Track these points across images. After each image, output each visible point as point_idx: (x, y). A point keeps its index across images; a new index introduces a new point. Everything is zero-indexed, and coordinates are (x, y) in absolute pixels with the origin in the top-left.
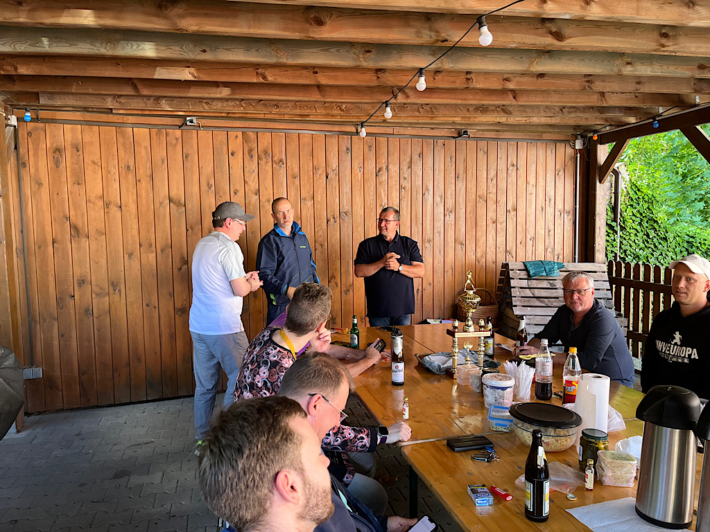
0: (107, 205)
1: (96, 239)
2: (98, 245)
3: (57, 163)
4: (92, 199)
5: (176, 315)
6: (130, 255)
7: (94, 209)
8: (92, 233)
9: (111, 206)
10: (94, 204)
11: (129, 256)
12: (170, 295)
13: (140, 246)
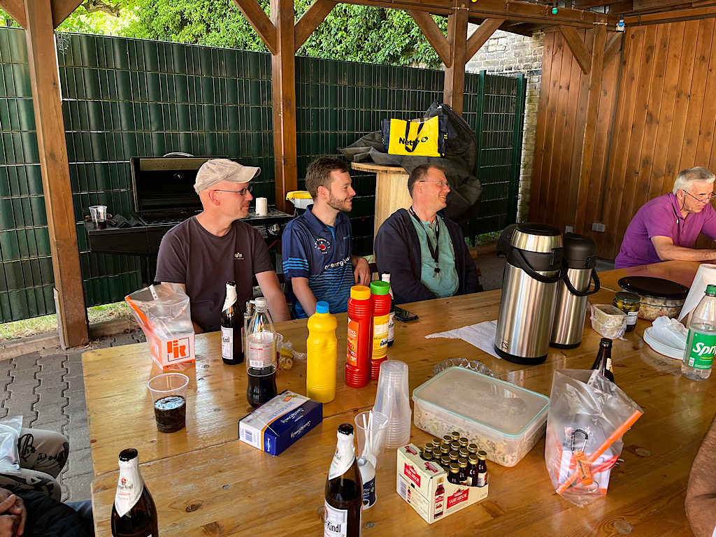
0: (678, 95)
1: (664, 125)
2: (664, 130)
3: (648, 59)
4: (668, 89)
7: (668, 98)
8: (662, 121)
9: (681, 96)
10: (668, 93)
11: (688, 143)
13: (700, 134)
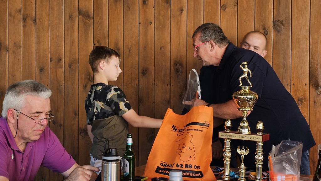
0: (24, 19)
1: (14, 52)
2: (15, 58)
4: (13, 12)
5: (80, 136)
6: (42, 70)
7: (14, 22)
8: (11, 47)
9: (27, 20)
10: (14, 17)
11: (40, 71)
12: (75, 114)
13: (51, 61)
